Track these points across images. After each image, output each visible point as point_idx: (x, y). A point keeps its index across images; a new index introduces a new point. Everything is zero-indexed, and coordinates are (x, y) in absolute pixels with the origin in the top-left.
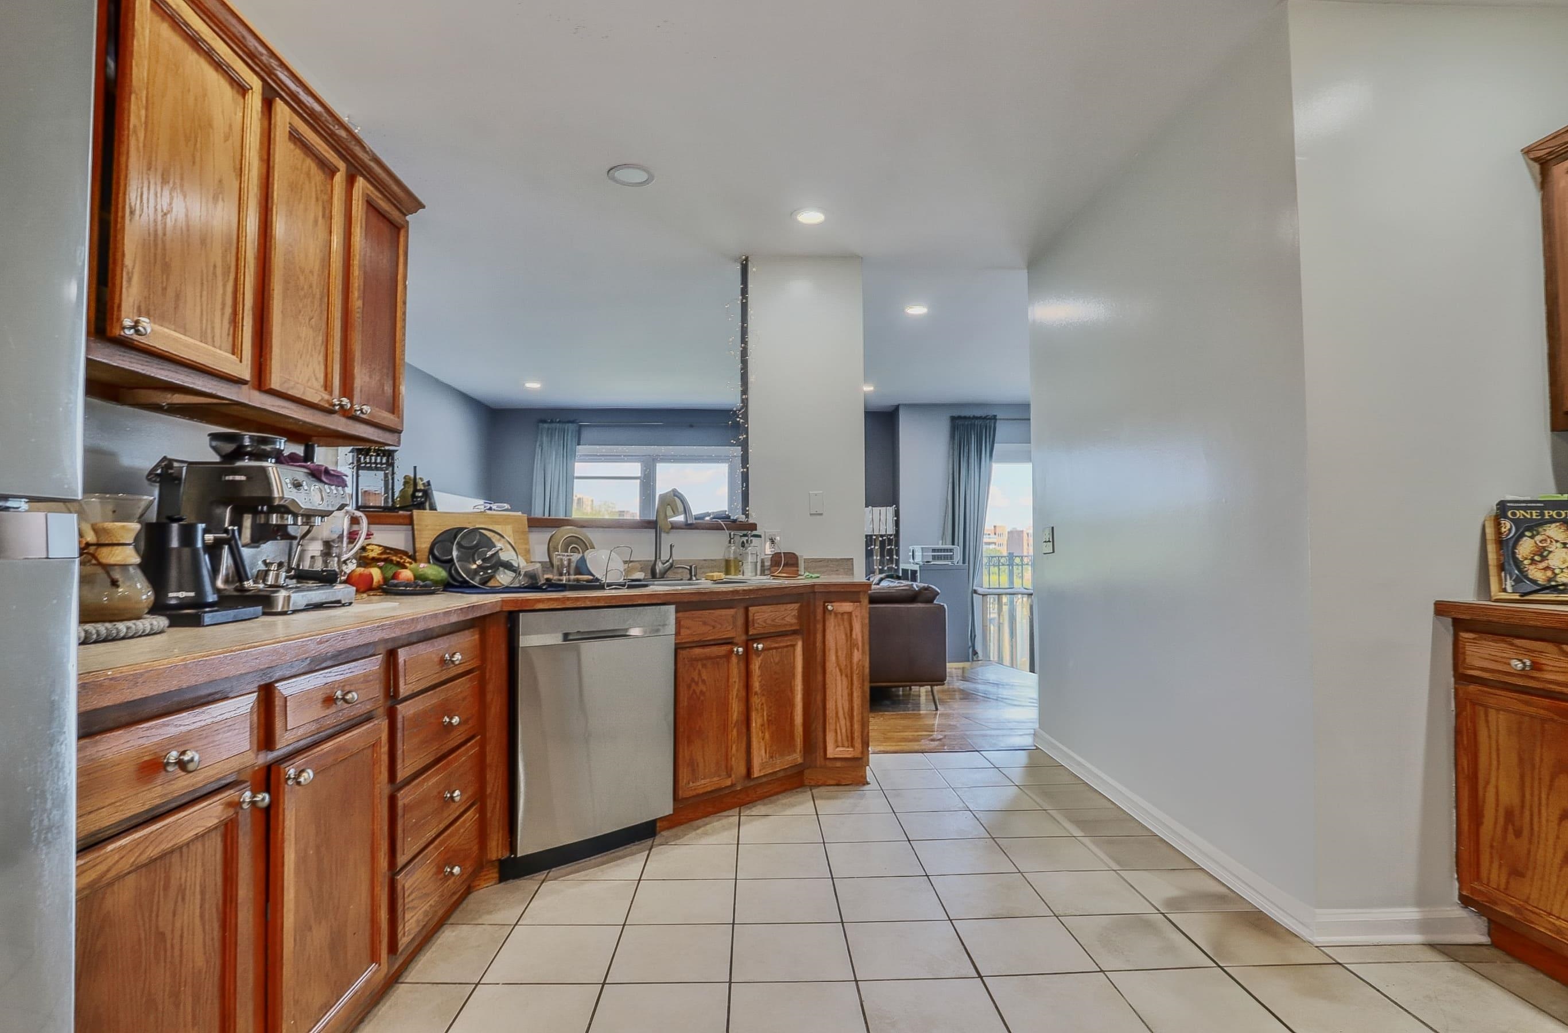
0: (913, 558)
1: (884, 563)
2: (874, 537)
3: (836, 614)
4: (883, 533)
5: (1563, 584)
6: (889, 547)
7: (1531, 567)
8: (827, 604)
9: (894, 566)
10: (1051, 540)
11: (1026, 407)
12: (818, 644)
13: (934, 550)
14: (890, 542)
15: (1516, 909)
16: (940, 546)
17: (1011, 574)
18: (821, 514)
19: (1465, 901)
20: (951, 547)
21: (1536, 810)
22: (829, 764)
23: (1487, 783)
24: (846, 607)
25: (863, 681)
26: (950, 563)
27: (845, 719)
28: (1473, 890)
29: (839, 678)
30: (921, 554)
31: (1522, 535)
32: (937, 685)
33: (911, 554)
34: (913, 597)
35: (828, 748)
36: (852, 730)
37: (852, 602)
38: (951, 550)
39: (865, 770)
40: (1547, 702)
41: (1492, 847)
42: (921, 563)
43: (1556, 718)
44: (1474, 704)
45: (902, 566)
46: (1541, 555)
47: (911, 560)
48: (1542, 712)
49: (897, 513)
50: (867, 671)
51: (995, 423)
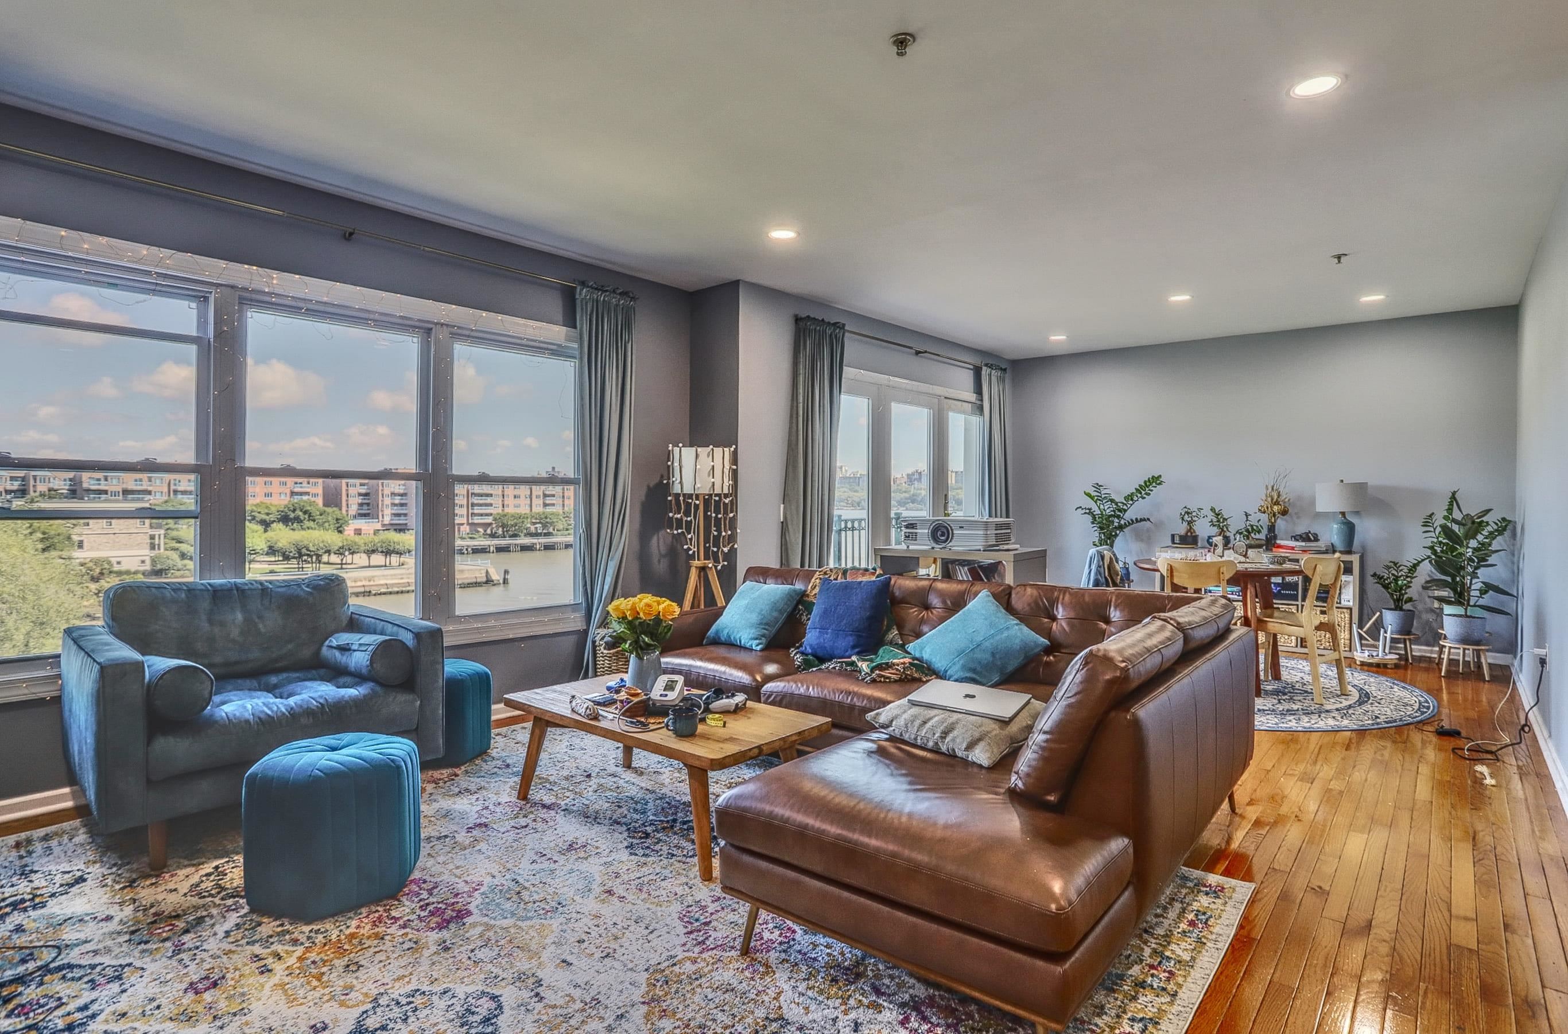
51: (843, 335)
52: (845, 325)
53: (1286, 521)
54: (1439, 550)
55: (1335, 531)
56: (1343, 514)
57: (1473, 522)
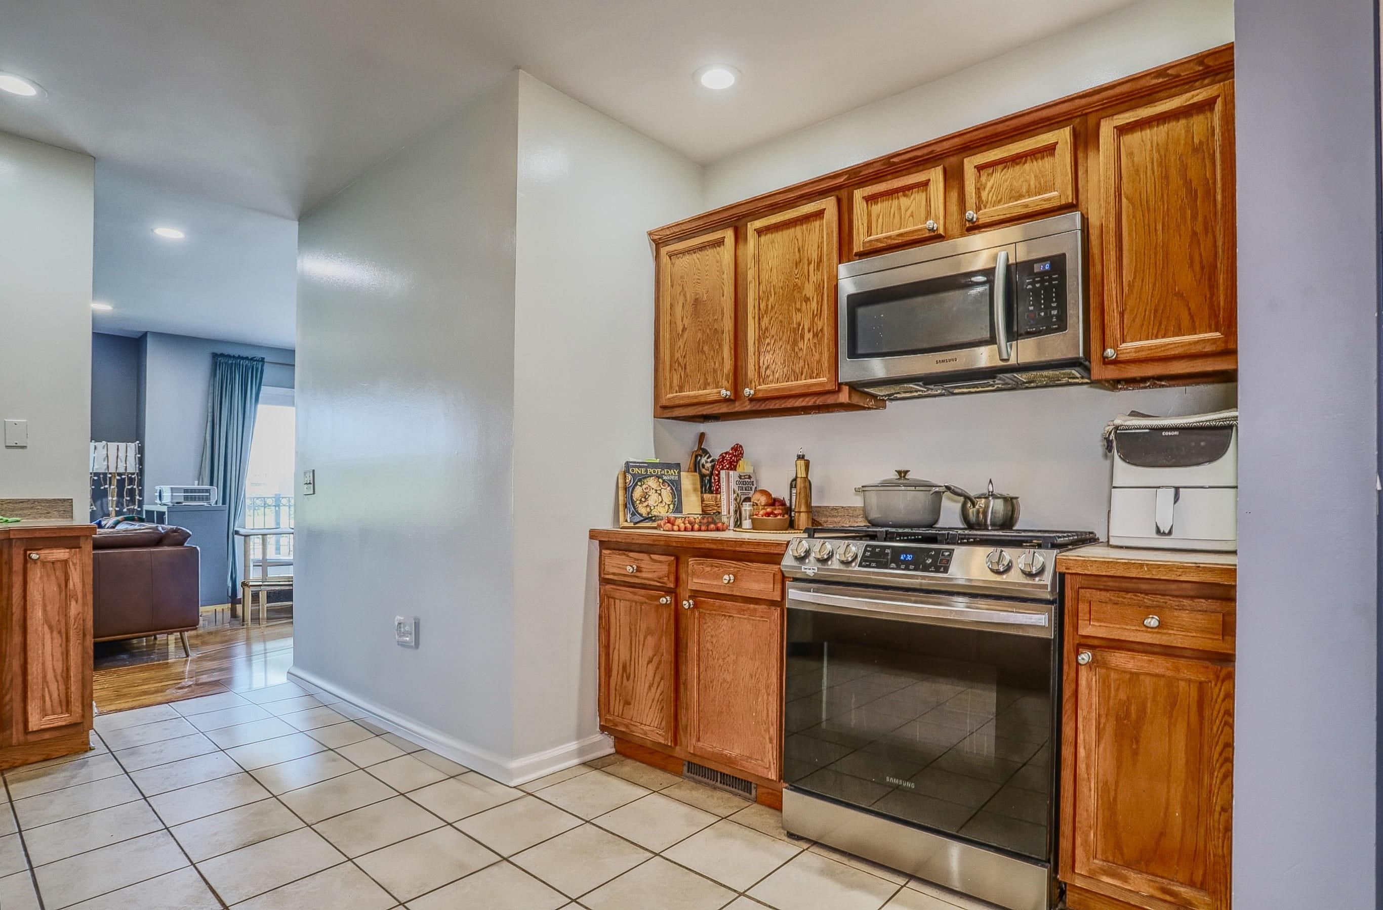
0: (160, 499)
1: (122, 505)
2: (110, 476)
3: (44, 563)
4: (121, 470)
5: (655, 516)
6: (129, 487)
7: (640, 505)
8: (28, 552)
9: (136, 507)
10: (312, 482)
11: (291, 352)
12: (14, 600)
13: (186, 491)
14: (131, 481)
15: (627, 726)
16: (196, 486)
17: (278, 514)
18: (23, 447)
19: (603, 729)
20: (208, 487)
21: (637, 661)
22: (31, 738)
23: (614, 649)
24: (61, 554)
25: (84, 635)
26: (205, 504)
27: (57, 681)
28: (606, 720)
29: (48, 636)
30: (170, 494)
31: (636, 484)
32: (187, 631)
33: (157, 494)
34: (159, 540)
35: (30, 719)
36: (67, 693)
37: (67, 548)
38: (208, 491)
39: (88, 735)
40: (643, 592)
41: (616, 689)
42: (170, 504)
43: (647, 601)
44: (609, 597)
45: (146, 507)
46: (645, 498)
47: (158, 501)
48: (641, 598)
49: (141, 450)
50: (90, 623)
51: (262, 366)
52: (264, 358)
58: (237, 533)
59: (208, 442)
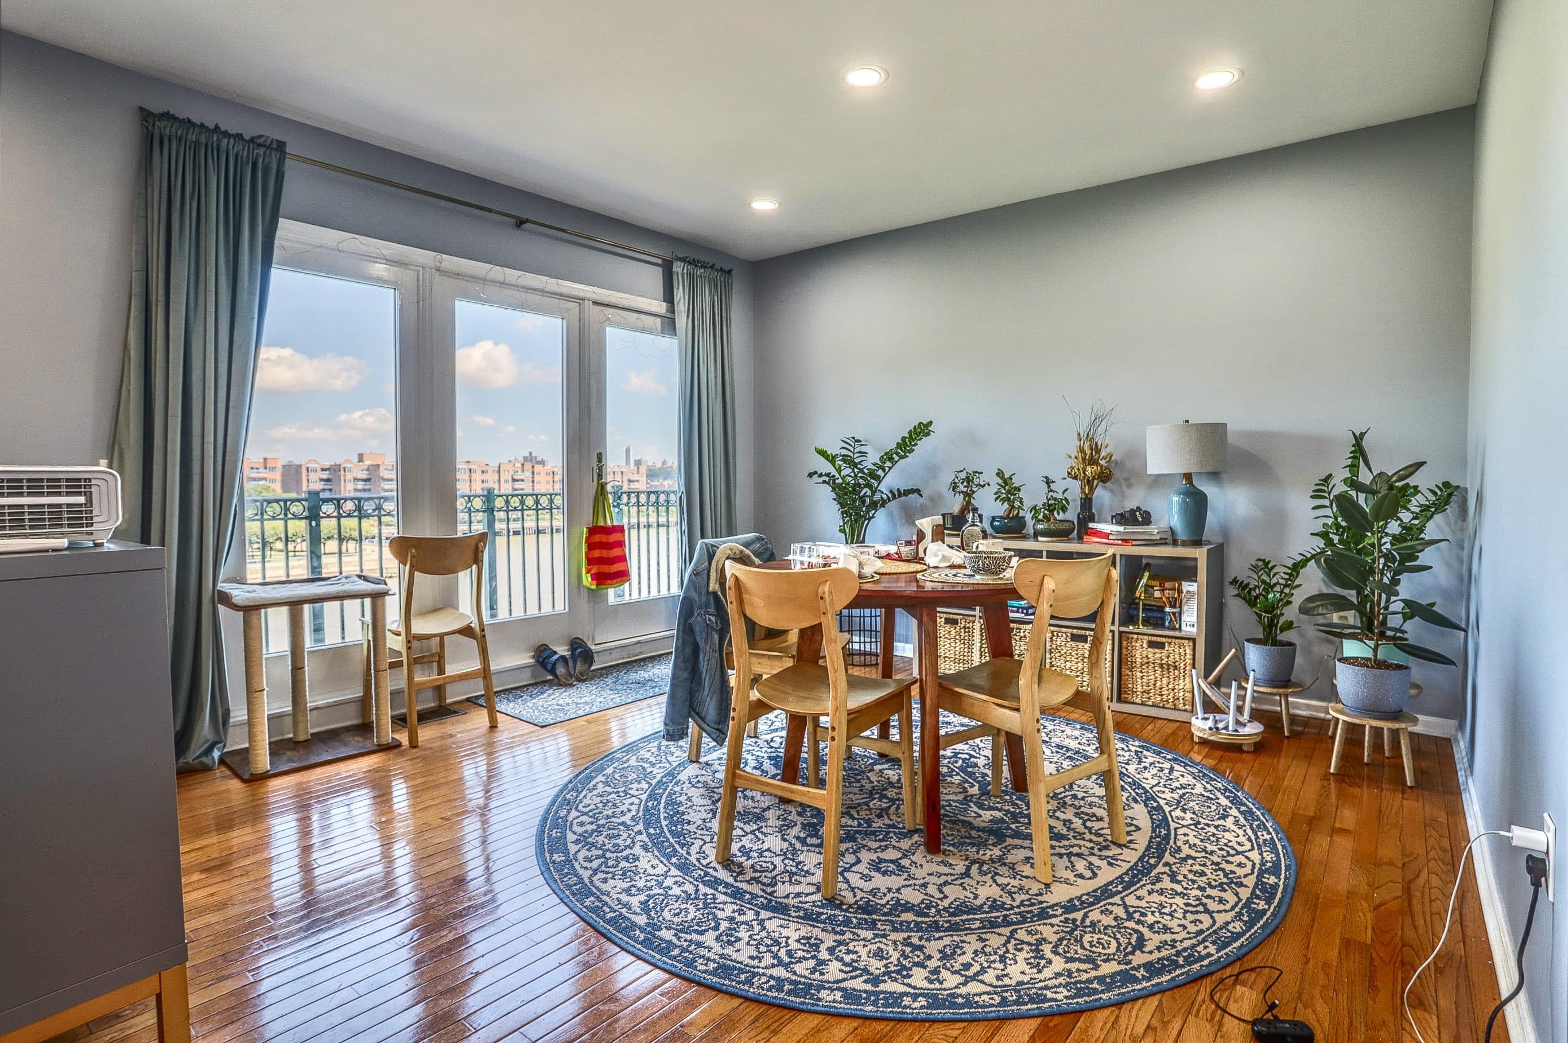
51: (281, 162)
52: (284, 143)
53: (1112, 491)
54: (1336, 539)
55: (1175, 509)
56: (1188, 477)
57: (1391, 488)
58: (225, 599)
59: (132, 353)
